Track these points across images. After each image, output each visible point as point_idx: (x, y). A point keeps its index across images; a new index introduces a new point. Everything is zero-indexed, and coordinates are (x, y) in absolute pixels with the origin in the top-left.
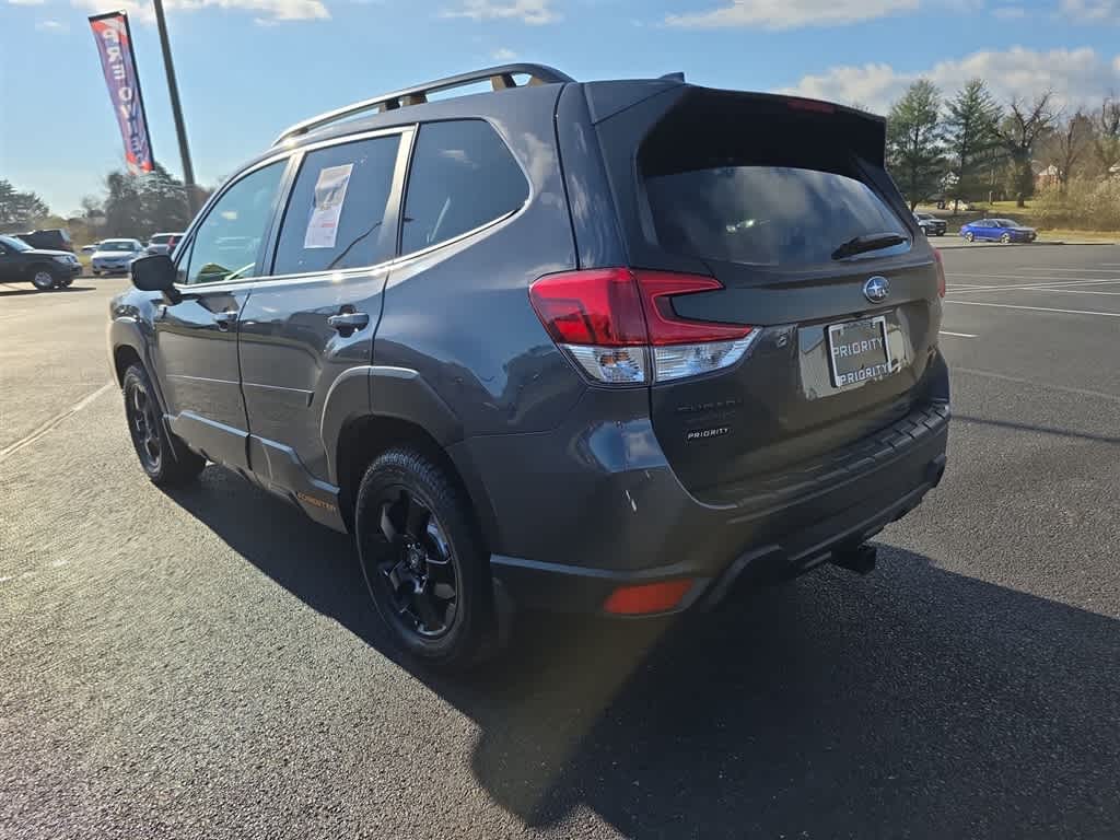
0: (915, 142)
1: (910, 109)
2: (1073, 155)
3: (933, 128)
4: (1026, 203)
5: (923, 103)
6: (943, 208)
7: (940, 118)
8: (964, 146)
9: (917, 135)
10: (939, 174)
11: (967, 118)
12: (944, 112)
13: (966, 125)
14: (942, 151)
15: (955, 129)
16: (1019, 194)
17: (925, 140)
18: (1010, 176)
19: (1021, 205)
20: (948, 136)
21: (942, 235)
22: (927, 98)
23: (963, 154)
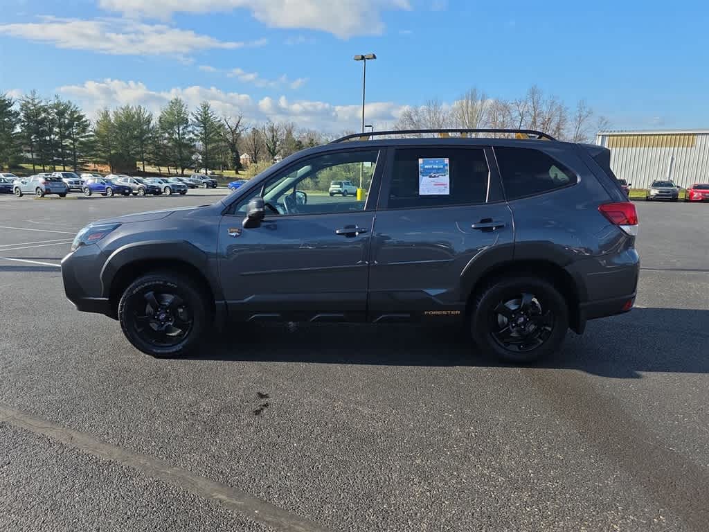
0: (179, 134)
1: (171, 114)
2: (257, 149)
3: (187, 127)
4: (239, 172)
5: (179, 113)
6: (198, 172)
7: (190, 122)
8: (205, 139)
9: (179, 130)
10: (193, 153)
11: (205, 124)
12: (191, 118)
13: (205, 128)
14: (194, 140)
15: (198, 128)
16: (236, 167)
17: (184, 134)
18: (229, 158)
19: (237, 173)
20: (196, 132)
21: (215, 188)
22: (181, 110)
23: (206, 144)
